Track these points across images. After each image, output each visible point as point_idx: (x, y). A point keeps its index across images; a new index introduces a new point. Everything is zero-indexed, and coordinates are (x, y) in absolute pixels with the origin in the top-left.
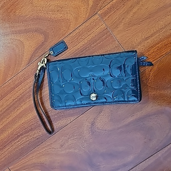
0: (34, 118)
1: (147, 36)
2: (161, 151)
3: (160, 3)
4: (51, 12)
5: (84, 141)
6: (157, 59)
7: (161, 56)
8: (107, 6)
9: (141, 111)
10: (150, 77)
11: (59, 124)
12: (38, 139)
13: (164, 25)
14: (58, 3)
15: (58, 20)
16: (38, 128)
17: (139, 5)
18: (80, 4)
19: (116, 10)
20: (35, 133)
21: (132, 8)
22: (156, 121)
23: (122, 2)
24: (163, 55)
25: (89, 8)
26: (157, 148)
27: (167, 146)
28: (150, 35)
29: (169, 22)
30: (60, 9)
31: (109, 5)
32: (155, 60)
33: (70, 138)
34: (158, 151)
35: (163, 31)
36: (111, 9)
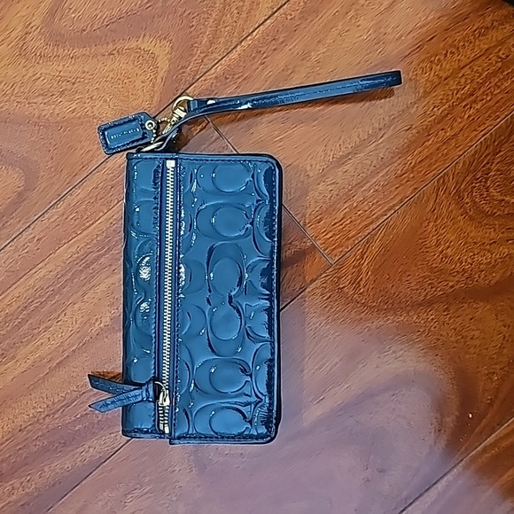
0: (5, 438)
1: (341, 153)
2: (417, 503)
3: (370, 52)
4: (41, 98)
5: (175, 499)
6: (377, 218)
7: (389, 210)
8: (213, 71)
9: (346, 383)
10: (364, 275)
11: (91, 449)
12: (26, 506)
13: (387, 118)
14: (60, 68)
15: (64, 122)
16: (22, 470)
17: (309, 64)
18: (130, 68)
19: (240, 80)
20: (13, 488)
21: (289, 72)
22: (394, 409)
23: (260, 55)
24: (394, 206)
25: (159, 80)
26: (405, 494)
27: (434, 484)
28: (350, 150)
29: (401, 109)
30: (69, 87)
31: (219, 68)
32: (371, 223)
33: (129, 494)
34: (411, 504)
35: (386, 136)
36: (227, 78)
